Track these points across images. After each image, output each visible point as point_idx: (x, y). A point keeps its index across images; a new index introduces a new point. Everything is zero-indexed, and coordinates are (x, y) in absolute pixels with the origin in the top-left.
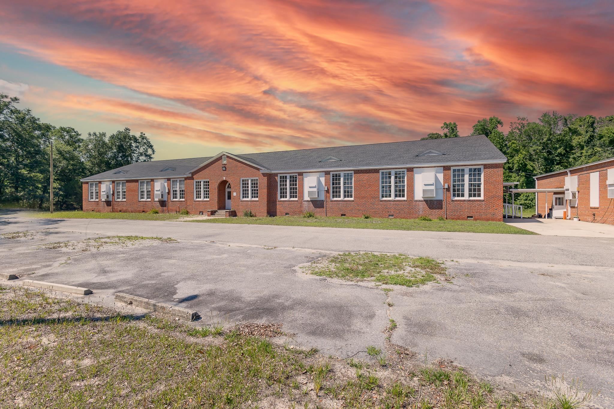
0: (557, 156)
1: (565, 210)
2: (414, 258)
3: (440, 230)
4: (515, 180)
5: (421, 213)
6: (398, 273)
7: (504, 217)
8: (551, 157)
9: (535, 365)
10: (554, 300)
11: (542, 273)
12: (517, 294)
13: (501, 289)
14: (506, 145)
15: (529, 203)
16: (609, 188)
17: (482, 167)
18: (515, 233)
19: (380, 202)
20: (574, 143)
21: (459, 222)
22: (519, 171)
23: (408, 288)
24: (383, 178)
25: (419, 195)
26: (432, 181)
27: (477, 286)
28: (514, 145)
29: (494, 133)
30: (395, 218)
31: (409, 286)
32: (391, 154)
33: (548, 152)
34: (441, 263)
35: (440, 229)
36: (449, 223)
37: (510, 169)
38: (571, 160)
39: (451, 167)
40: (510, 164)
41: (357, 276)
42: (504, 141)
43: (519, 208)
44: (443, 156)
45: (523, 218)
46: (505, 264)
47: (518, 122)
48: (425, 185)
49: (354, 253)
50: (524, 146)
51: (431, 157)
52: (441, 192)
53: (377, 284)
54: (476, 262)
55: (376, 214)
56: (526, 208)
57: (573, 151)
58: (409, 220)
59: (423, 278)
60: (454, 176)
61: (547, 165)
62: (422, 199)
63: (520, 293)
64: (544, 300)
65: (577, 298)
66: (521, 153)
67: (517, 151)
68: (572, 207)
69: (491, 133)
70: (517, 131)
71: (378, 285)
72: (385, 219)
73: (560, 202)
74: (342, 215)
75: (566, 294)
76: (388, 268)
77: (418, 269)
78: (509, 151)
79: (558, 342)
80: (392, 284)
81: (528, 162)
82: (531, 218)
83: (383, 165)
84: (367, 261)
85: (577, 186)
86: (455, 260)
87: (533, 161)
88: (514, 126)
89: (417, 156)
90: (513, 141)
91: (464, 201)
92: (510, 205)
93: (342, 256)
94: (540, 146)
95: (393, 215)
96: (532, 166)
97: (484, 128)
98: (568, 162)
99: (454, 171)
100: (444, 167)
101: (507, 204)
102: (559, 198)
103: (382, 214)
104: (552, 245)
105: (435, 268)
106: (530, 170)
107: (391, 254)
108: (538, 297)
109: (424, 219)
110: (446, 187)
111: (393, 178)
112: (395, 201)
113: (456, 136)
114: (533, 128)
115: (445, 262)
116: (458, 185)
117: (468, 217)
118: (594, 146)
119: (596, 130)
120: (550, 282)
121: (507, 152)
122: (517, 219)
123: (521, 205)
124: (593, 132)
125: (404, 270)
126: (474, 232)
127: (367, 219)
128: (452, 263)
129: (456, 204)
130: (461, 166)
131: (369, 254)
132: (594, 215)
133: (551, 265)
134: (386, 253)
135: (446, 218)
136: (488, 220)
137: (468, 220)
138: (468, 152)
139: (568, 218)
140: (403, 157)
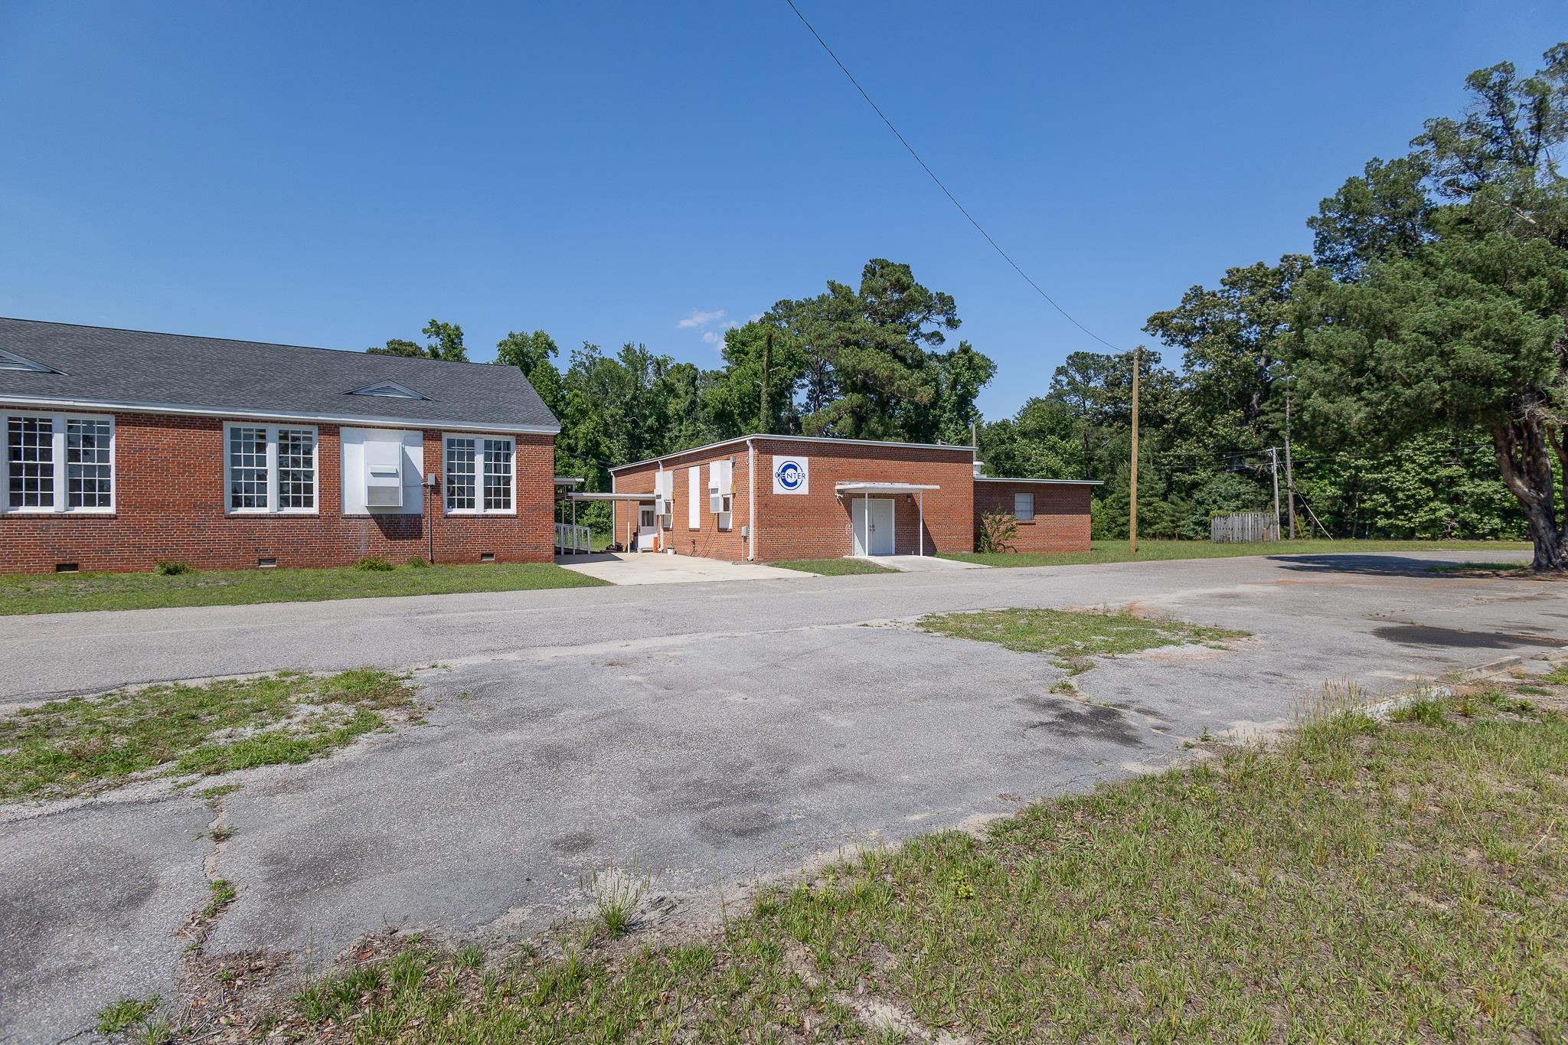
0: (646, 432)
1: (656, 535)
2: (327, 675)
3: (413, 592)
4: (580, 474)
5: (363, 549)
6: (269, 728)
7: (558, 552)
8: (638, 431)
9: (574, 858)
10: (621, 712)
11: (609, 662)
12: (560, 717)
13: (533, 713)
14: (563, 397)
15: (603, 522)
16: (712, 496)
17: (512, 440)
18: (574, 586)
19: (228, 523)
20: (671, 410)
21: (463, 568)
22: (587, 456)
23: (295, 767)
24: (235, 447)
25: (356, 501)
26: (395, 465)
27: (485, 716)
28: (577, 400)
29: (542, 366)
30: (279, 567)
31: (298, 762)
32: (268, 377)
33: (634, 421)
34: (403, 678)
35: (413, 590)
36: (438, 574)
37: (571, 449)
38: (666, 441)
39: (443, 433)
40: (571, 438)
41: (98, 773)
42: (559, 388)
43: (586, 532)
44: (424, 403)
45: (592, 553)
46: (546, 655)
47: (585, 352)
48: (375, 475)
49: (100, 694)
50: (596, 405)
51: (390, 400)
52: (418, 494)
53: (182, 780)
54: (489, 660)
55: (209, 559)
56: (598, 533)
57: (669, 426)
58: (325, 572)
59: (345, 727)
60: (451, 455)
61: (631, 448)
62: (368, 513)
63: (567, 712)
64: (606, 715)
65: (657, 699)
66: (589, 418)
67: (583, 413)
68: (666, 529)
69: (535, 367)
70: (584, 372)
71: (185, 785)
72: (244, 572)
73: (649, 519)
74: (60, 567)
75: (642, 695)
76: (233, 721)
77: (335, 706)
78: (569, 411)
79: (618, 793)
80: (238, 769)
81: (601, 439)
82: (605, 552)
83: (235, 408)
84: (152, 713)
85: (672, 490)
86: (440, 663)
87: (610, 437)
88: (578, 359)
89: (351, 393)
90: (576, 391)
91: (474, 517)
92: (568, 526)
93: (36, 716)
94: (621, 409)
95: (273, 561)
96: (609, 448)
97: (522, 351)
98: (663, 446)
99: (451, 443)
100: (425, 431)
101: (563, 525)
102: (648, 512)
103: (234, 557)
104: (632, 604)
105: (386, 694)
106: (606, 455)
107: (250, 677)
108: (597, 711)
109: (370, 567)
110: (431, 481)
111: (272, 451)
112: (280, 517)
113: (459, 358)
114: (610, 371)
115: (417, 674)
116: (461, 479)
117: (483, 555)
118: (696, 419)
119: (699, 393)
120: (622, 677)
121: (565, 412)
122: (582, 555)
123: (590, 526)
124: (695, 394)
125: (289, 717)
126: (493, 590)
127: (170, 577)
128: (434, 672)
129: (455, 525)
130: (467, 432)
131: (167, 688)
132: (694, 543)
133: (625, 643)
134: (232, 677)
135: (432, 561)
136: (524, 560)
137: (484, 562)
138: (482, 401)
139: (660, 550)
140: (307, 392)
